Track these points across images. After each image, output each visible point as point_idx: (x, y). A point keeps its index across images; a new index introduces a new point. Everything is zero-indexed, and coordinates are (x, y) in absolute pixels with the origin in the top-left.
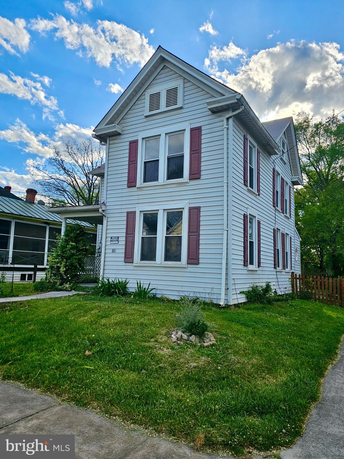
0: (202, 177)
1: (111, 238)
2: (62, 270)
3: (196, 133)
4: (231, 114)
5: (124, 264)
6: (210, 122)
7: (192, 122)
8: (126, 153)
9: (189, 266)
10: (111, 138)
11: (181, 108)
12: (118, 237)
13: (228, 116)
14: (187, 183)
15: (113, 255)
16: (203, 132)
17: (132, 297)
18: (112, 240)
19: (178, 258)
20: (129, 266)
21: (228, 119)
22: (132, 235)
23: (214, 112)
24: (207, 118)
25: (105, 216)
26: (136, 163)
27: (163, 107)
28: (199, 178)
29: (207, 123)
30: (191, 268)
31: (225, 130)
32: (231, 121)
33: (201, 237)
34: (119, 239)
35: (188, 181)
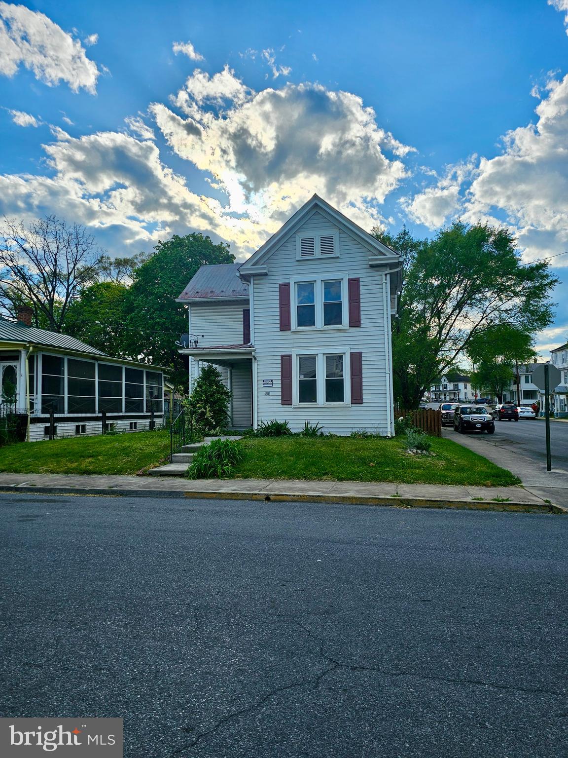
0: (362, 325)
1: (263, 381)
2: (209, 415)
3: (354, 284)
4: (389, 271)
5: (281, 406)
6: (368, 275)
7: (350, 272)
8: (276, 295)
9: (353, 405)
10: (255, 278)
11: (338, 257)
12: (272, 381)
13: (386, 272)
15: (268, 398)
16: (361, 284)
17: (301, 436)
18: (265, 383)
19: (341, 399)
20: (287, 408)
21: (386, 275)
22: (289, 378)
23: (372, 266)
24: (365, 271)
25: (255, 359)
26: (289, 307)
27: (317, 253)
28: (359, 326)
29: (364, 275)
30: (356, 407)
31: (384, 284)
32: (388, 276)
33: (364, 380)
34: (274, 382)
35: (348, 328)
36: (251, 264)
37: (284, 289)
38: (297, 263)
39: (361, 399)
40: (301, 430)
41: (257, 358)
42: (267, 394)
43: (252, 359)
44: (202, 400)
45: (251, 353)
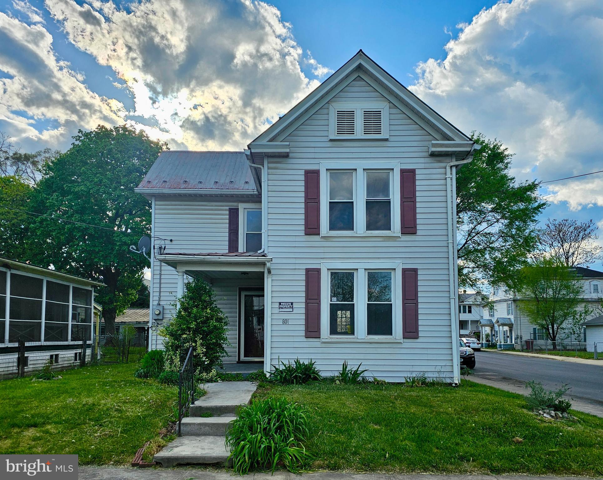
0: (419, 232)
1: (280, 304)
2: (200, 350)
3: (409, 177)
5: (305, 340)
6: (427, 165)
7: (403, 161)
8: (300, 186)
9: (406, 340)
10: (270, 160)
12: (292, 303)
13: (452, 164)
14: (399, 237)
15: (285, 327)
16: (417, 177)
17: (337, 381)
18: (282, 306)
19: (388, 331)
20: (313, 342)
21: (451, 167)
22: (317, 301)
23: (433, 155)
24: (422, 160)
25: (269, 272)
26: (318, 202)
27: (359, 132)
28: (414, 233)
29: (422, 166)
30: (409, 343)
31: (449, 180)
32: (454, 169)
33: (420, 306)
34: (294, 306)
35: (400, 235)
36: (268, 139)
37: (312, 177)
38: (330, 144)
39: (417, 331)
40: (337, 374)
41: (272, 272)
42: (285, 322)
43: (263, 273)
44: (189, 329)
45: (264, 264)
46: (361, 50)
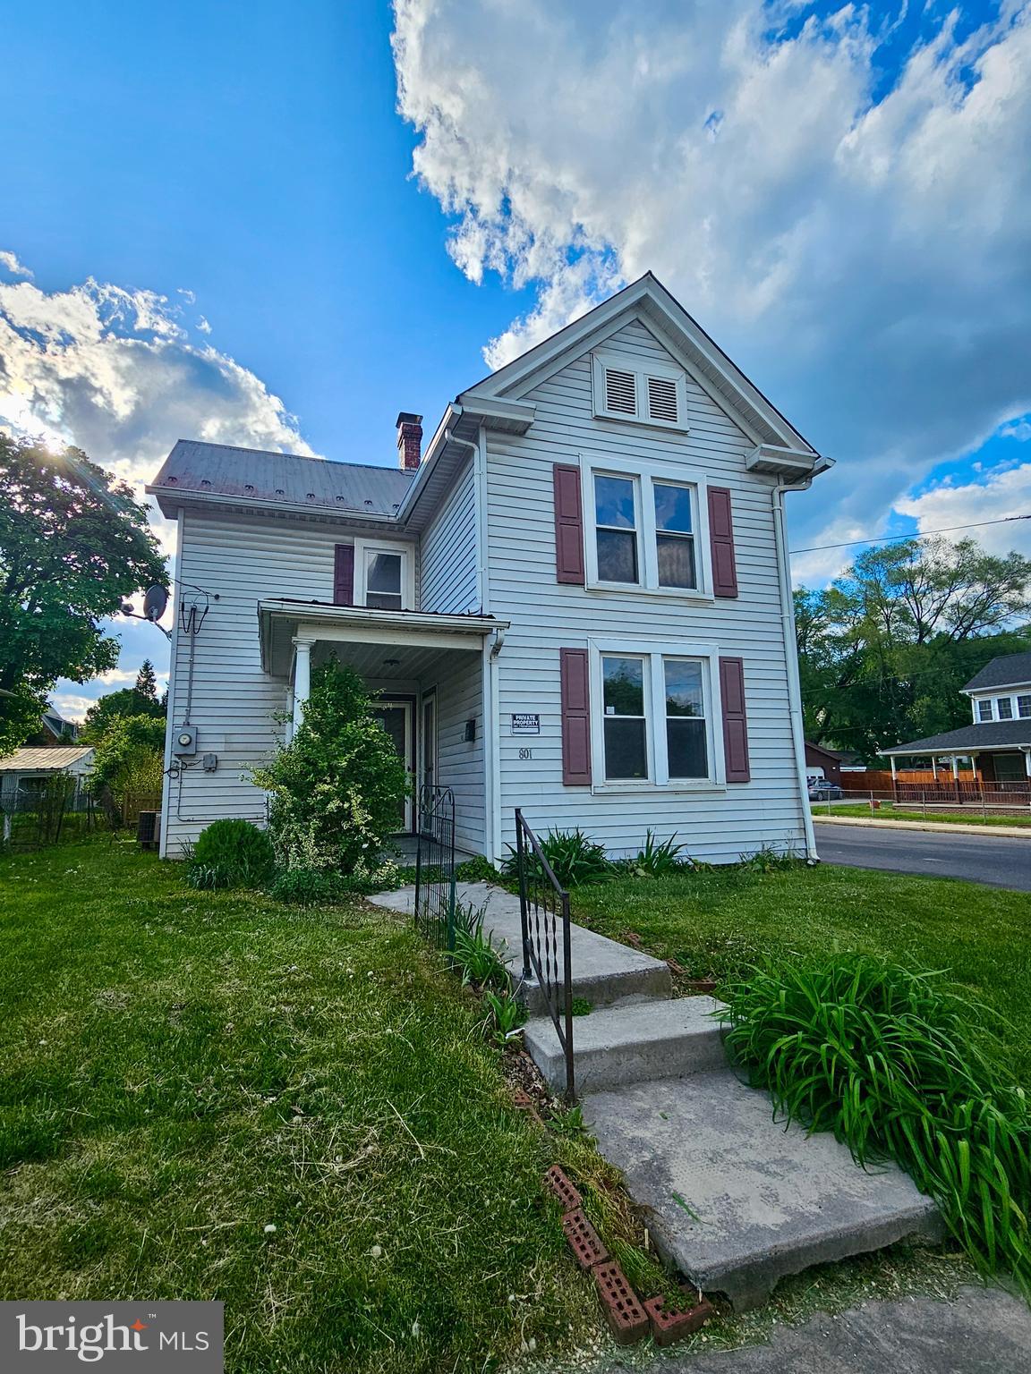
0: (741, 597)
1: (514, 719)
3: (719, 499)
5: (563, 789)
6: (745, 486)
7: (710, 472)
8: (546, 492)
9: (732, 786)
10: (490, 435)
11: (684, 433)
12: (537, 717)
13: (782, 488)
14: (711, 602)
15: (526, 765)
16: (733, 503)
17: (639, 869)
18: (518, 722)
19: (701, 770)
20: (579, 795)
21: (780, 493)
22: (583, 713)
23: (753, 470)
24: (739, 477)
25: (493, 652)
26: (579, 526)
27: (643, 413)
28: (733, 597)
29: (739, 485)
30: (736, 792)
33: (749, 724)
34: (542, 721)
35: (712, 597)
36: (496, 392)
37: (566, 478)
38: (594, 425)
39: (747, 770)
40: (636, 854)
42: (525, 754)
43: (481, 654)
46: (650, 272)
